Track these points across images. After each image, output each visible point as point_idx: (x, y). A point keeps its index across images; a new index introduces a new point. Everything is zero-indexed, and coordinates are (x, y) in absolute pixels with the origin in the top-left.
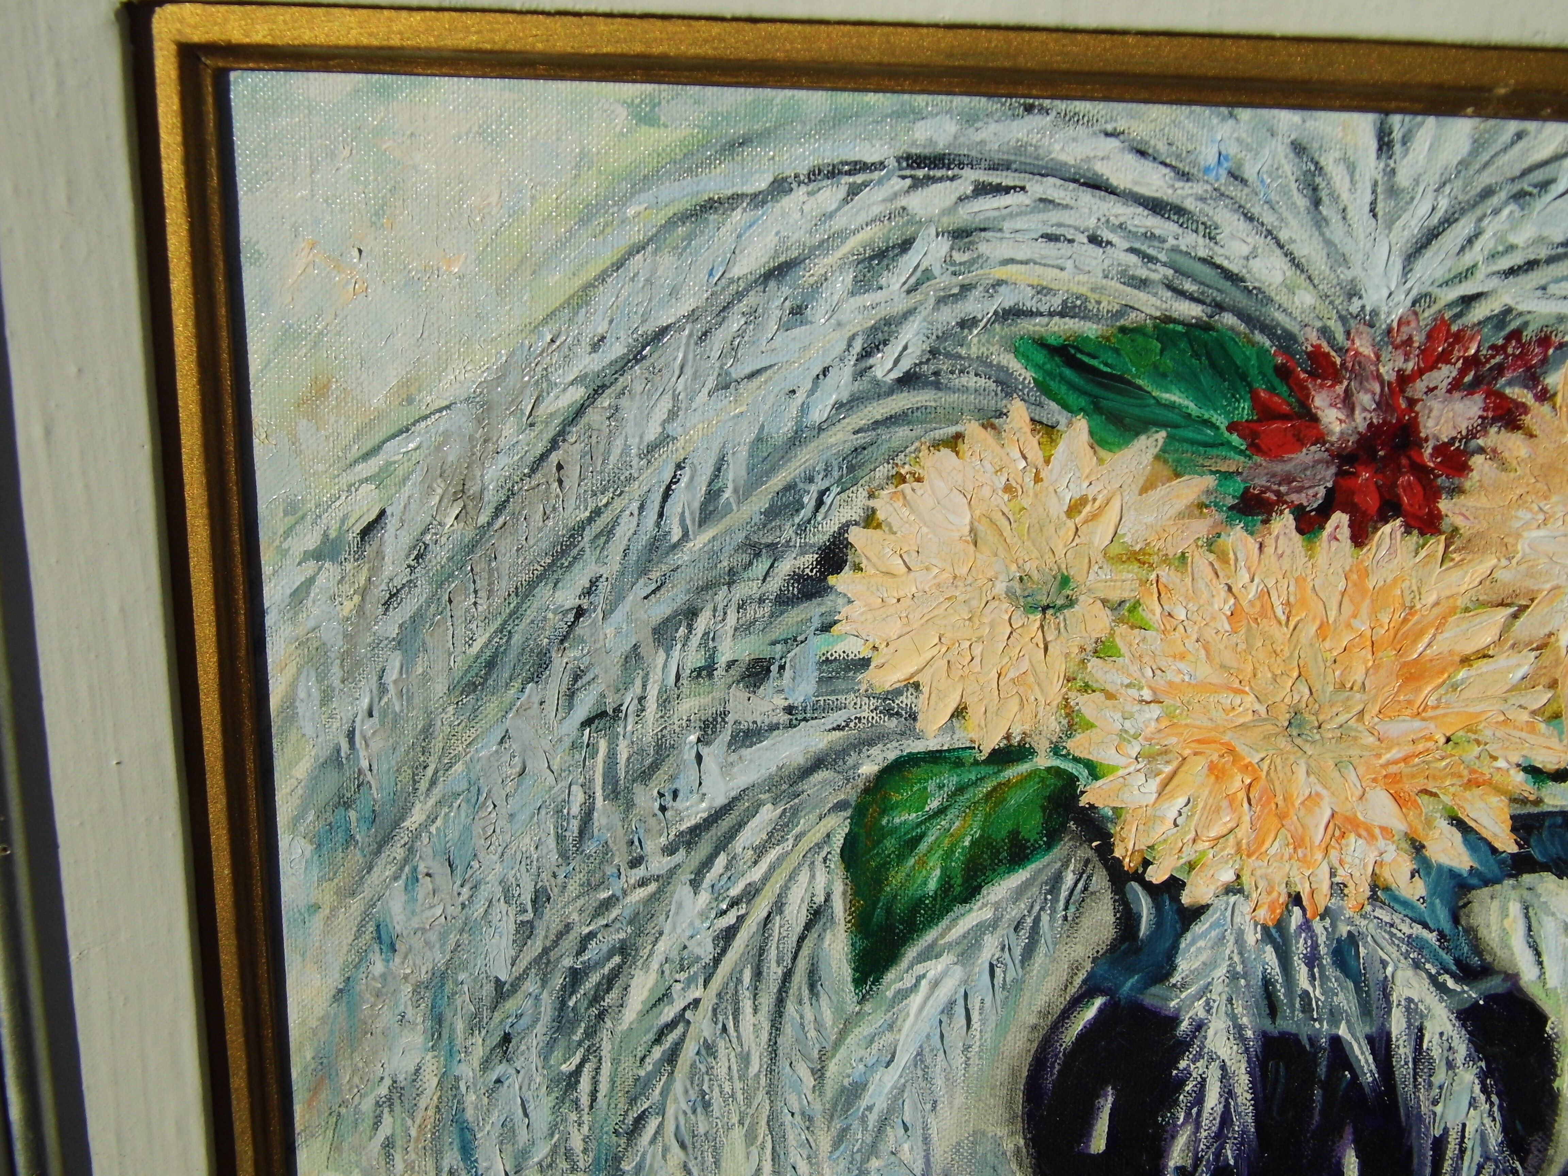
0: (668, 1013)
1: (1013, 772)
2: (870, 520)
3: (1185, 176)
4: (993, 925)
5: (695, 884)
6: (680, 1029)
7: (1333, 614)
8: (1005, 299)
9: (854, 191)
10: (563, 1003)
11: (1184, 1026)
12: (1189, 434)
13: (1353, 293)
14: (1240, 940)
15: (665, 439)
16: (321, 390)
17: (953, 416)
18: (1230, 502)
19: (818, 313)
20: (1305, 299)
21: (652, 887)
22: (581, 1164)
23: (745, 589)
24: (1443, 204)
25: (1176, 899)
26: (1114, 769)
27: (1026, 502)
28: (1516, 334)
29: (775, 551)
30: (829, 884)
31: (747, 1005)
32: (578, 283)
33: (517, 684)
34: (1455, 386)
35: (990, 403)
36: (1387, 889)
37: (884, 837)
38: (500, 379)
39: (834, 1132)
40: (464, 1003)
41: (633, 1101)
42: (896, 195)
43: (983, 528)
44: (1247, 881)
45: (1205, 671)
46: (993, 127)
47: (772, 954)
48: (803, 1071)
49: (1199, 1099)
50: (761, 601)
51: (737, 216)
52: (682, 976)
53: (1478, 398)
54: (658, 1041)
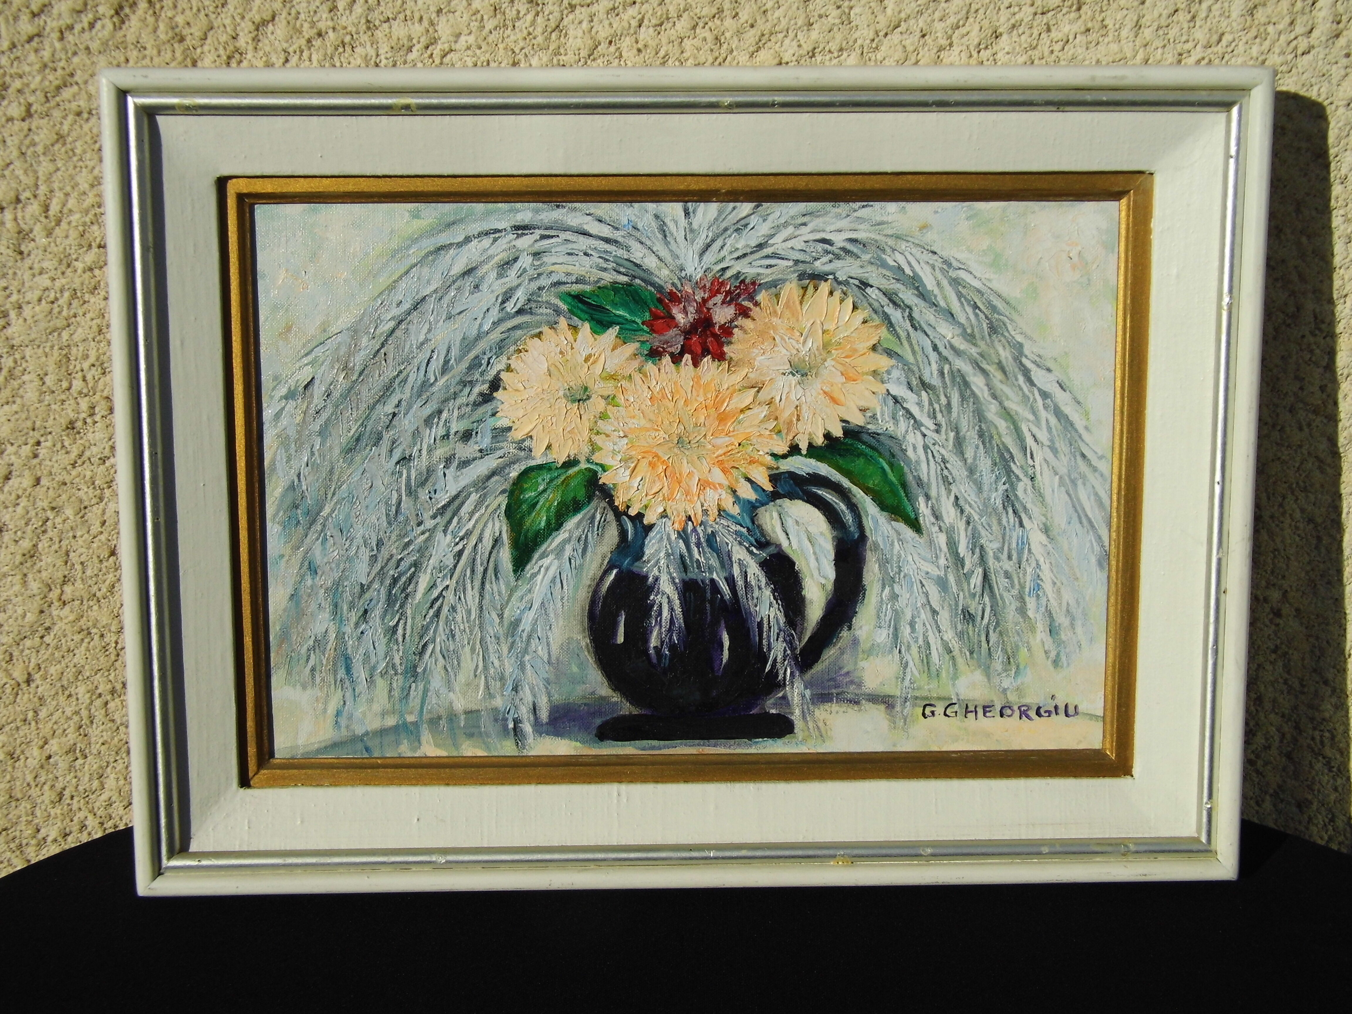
0: (435, 593)
1: (571, 471)
2: (508, 369)
3: (617, 229)
4: (569, 540)
5: (445, 532)
6: (441, 600)
7: (689, 395)
8: (555, 278)
9: (495, 240)
10: (390, 592)
11: (651, 579)
12: (627, 326)
13: (682, 270)
14: (669, 538)
15: (427, 340)
16: (289, 329)
17: (539, 324)
18: (646, 352)
19: (484, 287)
20: (665, 272)
21: (427, 534)
22: (399, 671)
23: (462, 400)
24: (710, 234)
25: (641, 522)
26: (612, 467)
27: (569, 358)
28: (743, 282)
29: (472, 384)
30: (501, 526)
31: (469, 586)
32: (391, 280)
33: (369, 448)
34: (723, 302)
35: (552, 319)
36: (724, 511)
37: (521, 504)
38: (361, 320)
39: (509, 644)
40: (347, 596)
41: (421, 637)
42: (511, 241)
43: (552, 369)
44: (668, 511)
45: (643, 422)
46: (545, 214)
47: (478, 561)
48: (494, 616)
49: (660, 614)
50: (467, 405)
51: (451, 251)
52: (440, 575)
53: (733, 306)
54: (431, 607)
